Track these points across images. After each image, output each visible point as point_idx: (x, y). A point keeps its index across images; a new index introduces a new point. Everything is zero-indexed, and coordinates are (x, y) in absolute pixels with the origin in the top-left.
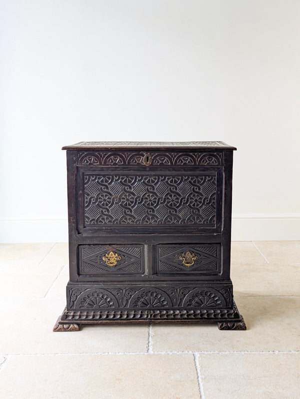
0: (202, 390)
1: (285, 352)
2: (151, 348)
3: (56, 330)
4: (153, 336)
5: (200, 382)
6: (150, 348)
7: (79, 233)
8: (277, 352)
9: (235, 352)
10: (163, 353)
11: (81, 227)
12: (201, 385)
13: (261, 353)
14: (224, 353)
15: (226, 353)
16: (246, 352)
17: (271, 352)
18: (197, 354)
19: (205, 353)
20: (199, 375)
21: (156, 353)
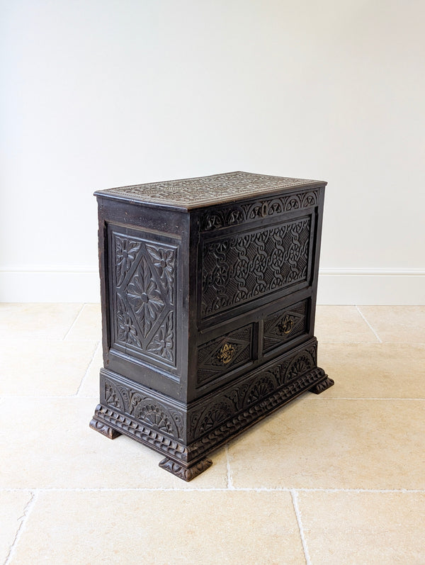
0: (306, 551)
1: (416, 491)
5: (303, 538)
6: (229, 480)
9: (348, 490)
10: (248, 489)
12: (305, 543)
13: (383, 491)
14: (332, 491)
15: (335, 491)
16: (362, 490)
17: (396, 490)
18: (295, 493)
19: (306, 490)
20: (301, 526)
21: (238, 489)
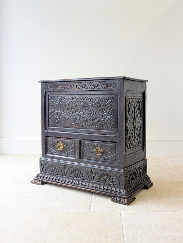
2: (91, 208)
3: (32, 182)
4: (94, 202)
7: (46, 129)
8: (177, 213)
11: (47, 126)
13: (167, 213)
14: (141, 212)
15: (143, 212)
17: (173, 212)
18: (123, 212)
